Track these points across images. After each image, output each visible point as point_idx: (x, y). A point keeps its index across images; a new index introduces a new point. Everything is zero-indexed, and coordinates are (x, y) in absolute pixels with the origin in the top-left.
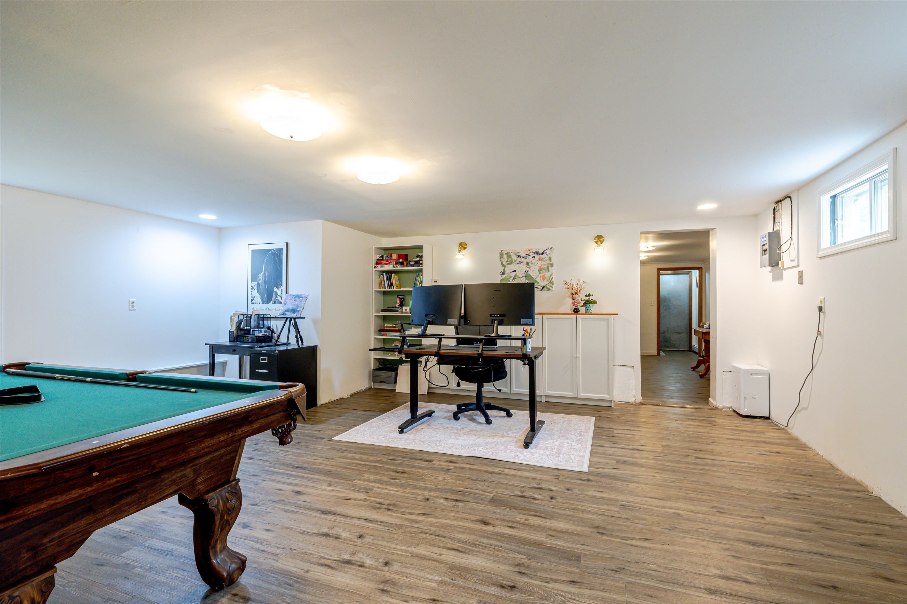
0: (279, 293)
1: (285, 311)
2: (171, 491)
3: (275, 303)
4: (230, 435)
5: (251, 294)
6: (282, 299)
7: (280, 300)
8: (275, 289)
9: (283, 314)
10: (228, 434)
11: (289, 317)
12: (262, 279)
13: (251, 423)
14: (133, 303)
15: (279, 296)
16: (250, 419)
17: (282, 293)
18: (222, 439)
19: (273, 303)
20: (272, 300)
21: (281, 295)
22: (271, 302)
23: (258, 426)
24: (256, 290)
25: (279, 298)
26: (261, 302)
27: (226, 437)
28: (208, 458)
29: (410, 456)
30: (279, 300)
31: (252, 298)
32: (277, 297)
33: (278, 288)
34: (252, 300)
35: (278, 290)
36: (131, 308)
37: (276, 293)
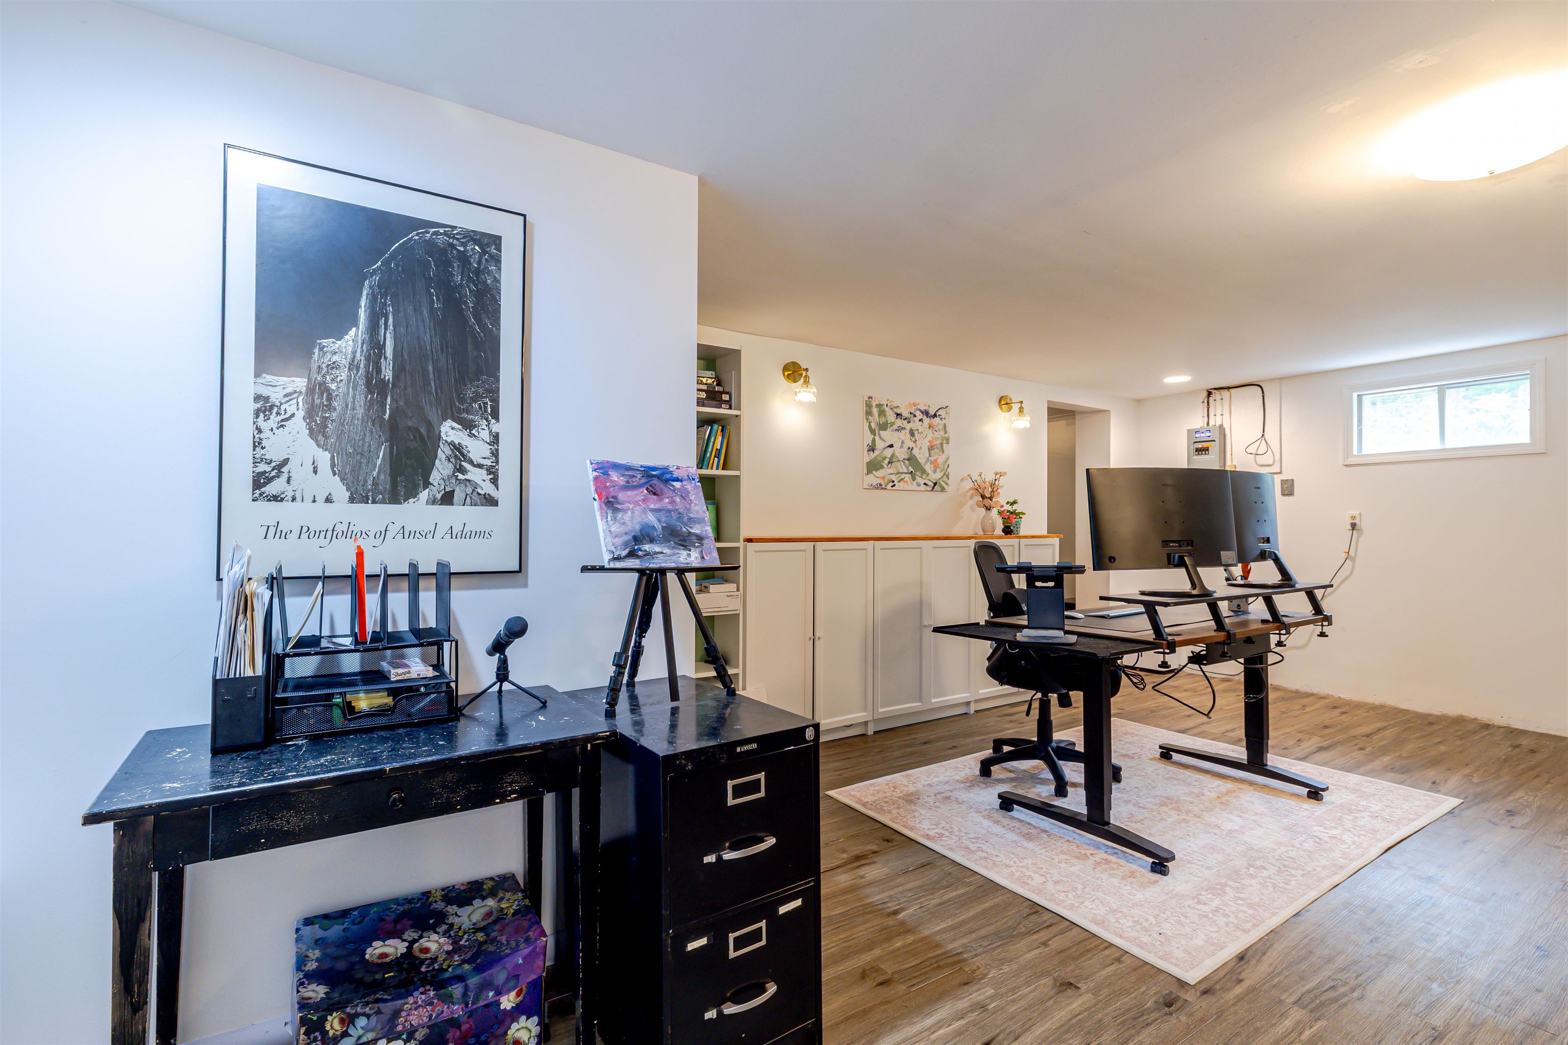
0: (477, 449)
1: (636, 539)
3: (447, 499)
5: (257, 444)
6: (495, 481)
7: (487, 488)
8: (450, 431)
12: (353, 366)
15: (480, 466)
17: (495, 454)
19: (433, 502)
20: (427, 484)
21: (488, 462)
22: (424, 495)
24: (299, 424)
25: (478, 476)
26: (341, 492)
30: (475, 486)
31: (262, 467)
32: (462, 470)
33: (469, 426)
34: (259, 482)
35: (471, 435)
37: (458, 449)
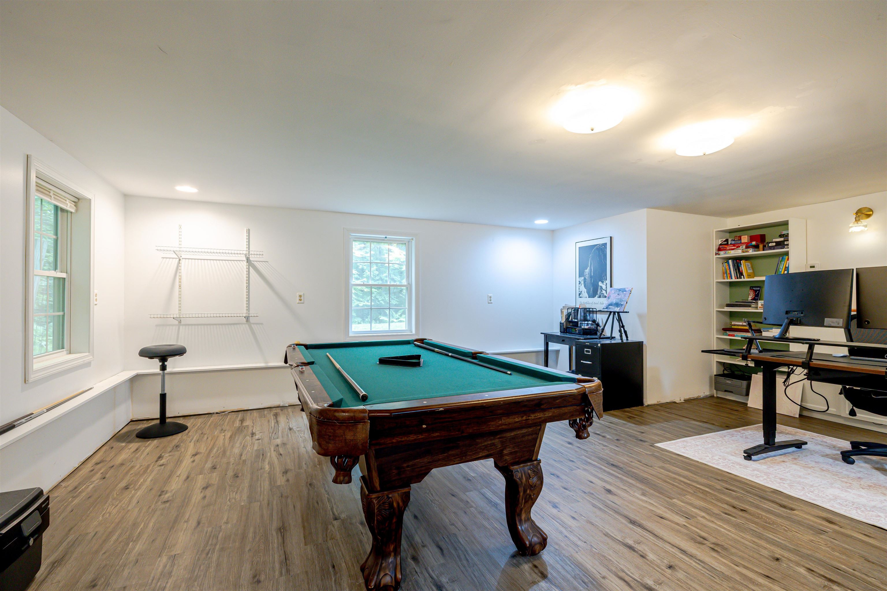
0: (604, 287)
1: (609, 305)
2: (484, 454)
3: (600, 297)
4: (524, 418)
5: (579, 289)
6: (606, 293)
7: (605, 294)
8: (600, 284)
9: (607, 308)
10: (522, 417)
11: (613, 311)
12: (588, 274)
13: (544, 410)
14: (490, 297)
15: (604, 290)
16: (542, 407)
17: (606, 287)
18: (517, 420)
19: (598, 297)
20: (597, 294)
21: (605, 289)
22: (597, 296)
23: (550, 415)
24: (583, 285)
25: (604, 292)
26: (587, 296)
27: (520, 419)
28: (512, 434)
29: (757, 492)
30: (604, 294)
31: (580, 292)
32: (602, 291)
33: (603, 282)
34: (580, 294)
35: (603, 284)
36: (490, 302)
37: (601, 287)
